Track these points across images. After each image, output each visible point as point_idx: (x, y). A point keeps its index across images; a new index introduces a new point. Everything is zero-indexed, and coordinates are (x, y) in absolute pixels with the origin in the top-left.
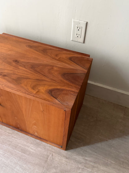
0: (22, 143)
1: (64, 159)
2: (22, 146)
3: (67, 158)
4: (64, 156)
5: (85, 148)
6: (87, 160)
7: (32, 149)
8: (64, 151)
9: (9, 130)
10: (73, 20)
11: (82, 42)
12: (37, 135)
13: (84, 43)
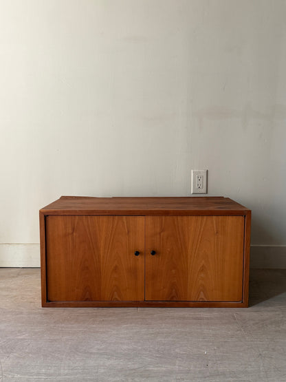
0: (188, 314)
2: (191, 316)
3: (256, 312)
4: (252, 311)
6: (280, 308)
7: (207, 315)
8: (246, 308)
10: (192, 171)
11: (205, 192)
12: (202, 299)
13: (207, 193)
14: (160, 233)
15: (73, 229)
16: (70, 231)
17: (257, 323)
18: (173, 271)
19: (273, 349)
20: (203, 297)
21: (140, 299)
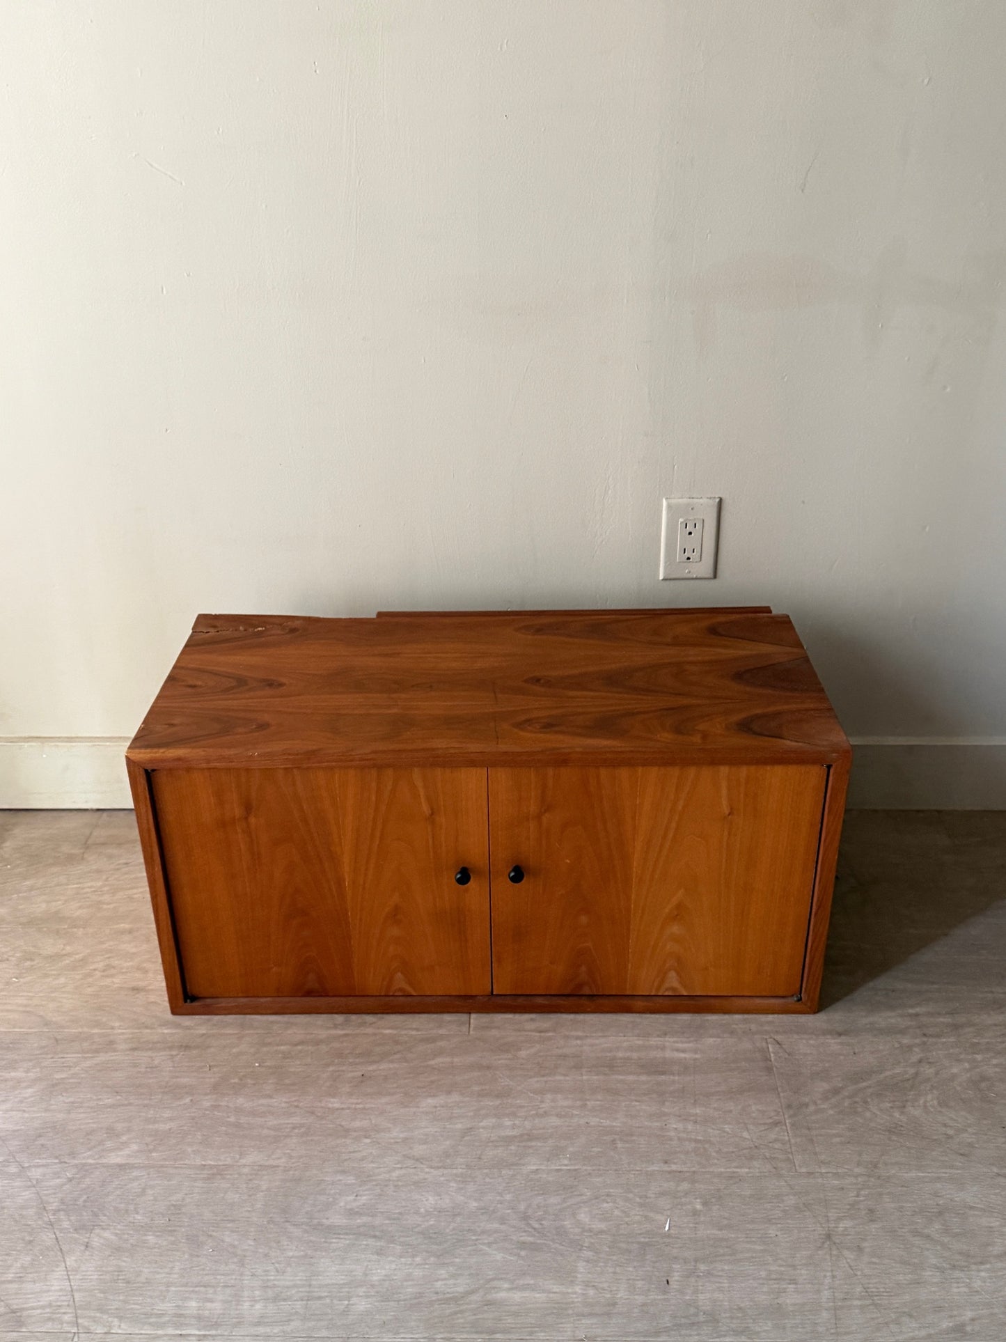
0: (625, 1044)
1: (833, 1041)
2: (635, 1055)
3: (840, 1034)
4: (825, 1033)
5: (882, 982)
6: (917, 1015)
7: (684, 1051)
8: (811, 1017)
9: (532, 1020)
10: (665, 503)
11: (710, 573)
12: (673, 989)
13: (715, 576)
14: (539, 817)
15: (248, 808)
16: (238, 811)
17: (836, 1091)
18: (584, 919)
19: (871, 1211)
20: (676, 984)
21: (479, 986)
